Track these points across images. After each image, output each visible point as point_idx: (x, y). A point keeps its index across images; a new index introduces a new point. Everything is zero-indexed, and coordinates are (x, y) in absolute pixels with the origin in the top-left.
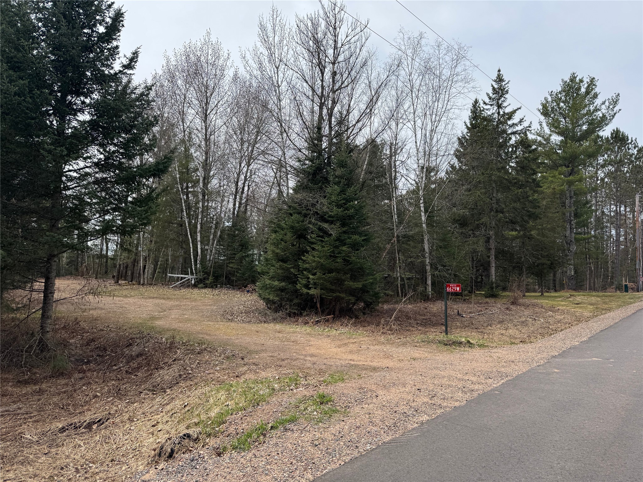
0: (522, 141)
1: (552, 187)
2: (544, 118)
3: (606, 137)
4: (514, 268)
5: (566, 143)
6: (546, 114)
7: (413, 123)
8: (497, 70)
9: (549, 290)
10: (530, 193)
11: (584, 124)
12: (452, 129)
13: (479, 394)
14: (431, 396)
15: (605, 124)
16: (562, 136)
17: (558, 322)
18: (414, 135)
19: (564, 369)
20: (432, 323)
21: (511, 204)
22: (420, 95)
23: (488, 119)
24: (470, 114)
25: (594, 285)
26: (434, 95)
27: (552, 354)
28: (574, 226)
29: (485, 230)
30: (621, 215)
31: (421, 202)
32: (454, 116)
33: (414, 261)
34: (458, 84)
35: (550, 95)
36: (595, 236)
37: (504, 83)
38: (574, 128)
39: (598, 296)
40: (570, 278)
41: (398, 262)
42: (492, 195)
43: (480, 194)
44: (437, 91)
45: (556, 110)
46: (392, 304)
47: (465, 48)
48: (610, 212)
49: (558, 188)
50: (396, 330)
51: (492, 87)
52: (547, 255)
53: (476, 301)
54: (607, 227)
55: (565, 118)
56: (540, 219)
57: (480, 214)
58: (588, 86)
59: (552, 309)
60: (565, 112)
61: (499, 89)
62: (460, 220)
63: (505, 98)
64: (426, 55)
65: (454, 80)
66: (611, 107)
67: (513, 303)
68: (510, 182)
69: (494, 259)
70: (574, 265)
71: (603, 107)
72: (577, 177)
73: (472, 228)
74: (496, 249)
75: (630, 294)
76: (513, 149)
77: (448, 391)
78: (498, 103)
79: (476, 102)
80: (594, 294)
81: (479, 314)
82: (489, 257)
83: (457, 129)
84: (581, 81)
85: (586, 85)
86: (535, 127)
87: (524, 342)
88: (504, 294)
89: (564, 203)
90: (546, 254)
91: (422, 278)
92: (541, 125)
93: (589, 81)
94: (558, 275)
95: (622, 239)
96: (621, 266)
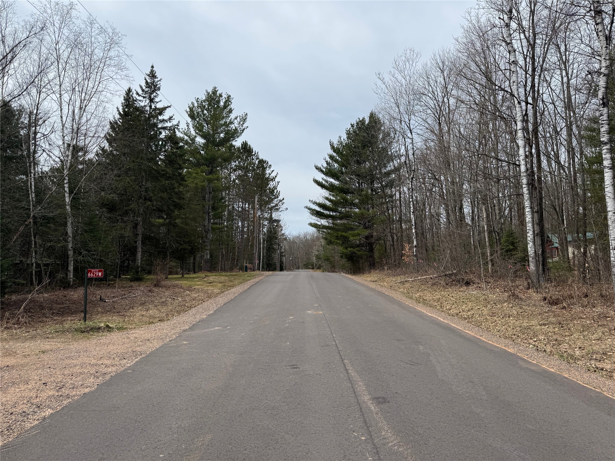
0: (171, 136)
1: (195, 182)
2: (191, 120)
3: (238, 147)
4: (159, 252)
5: (208, 146)
6: (192, 117)
7: (58, 96)
8: (151, 66)
9: (189, 272)
10: (176, 185)
11: (222, 132)
12: (103, 112)
13: (111, 376)
14: (58, 388)
15: (237, 136)
16: (205, 139)
17: (193, 300)
18: (60, 109)
19: (191, 340)
20: (71, 311)
21: (159, 193)
22: (67, 68)
23: (141, 110)
24: (123, 101)
25: (224, 267)
26: (84, 72)
27: (184, 328)
28: (211, 218)
29: (133, 216)
30: (246, 210)
31: (65, 182)
32: (106, 100)
33: (53, 245)
34: (110, 68)
35: (197, 101)
36: (227, 227)
37: (156, 80)
38: (214, 134)
39: (226, 276)
40: (207, 261)
41: (33, 246)
42: (142, 183)
43: (129, 181)
44: (88, 69)
45: (201, 116)
46: (24, 294)
47: (120, 35)
48: (239, 207)
49: (200, 184)
50: (25, 323)
51: (145, 81)
52: (189, 242)
53: (120, 285)
54: (236, 219)
55: (207, 124)
56: (184, 209)
57: (129, 200)
58: (226, 102)
59: (190, 289)
60: (208, 119)
61: (152, 83)
62: (109, 204)
63: (157, 93)
64: (76, 28)
65: (107, 63)
66: (241, 123)
67: (156, 286)
68: (159, 173)
69: (140, 244)
70: (210, 250)
71: (236, 121)
72: (215, 176)
73: (120, 213)
74: (143, 234)
75: (249, 273)
76: (162, 143)
77: (78, 379)
78: (150, 97)
79: (129, 90)
80: (224, 274)
81: (122, 298)
82: (136, 242)
83: (108, 113)
84: (221, 96)
85: (224, 100)
86: (183, 126)
87: (162, 320)
88: (149, 277)
89: (205, 197)
90: (188, 240)
91: (62, 265)
92: (188, 126)
93: (226, 97)
94: (198, 259)
95: (245, 230)
96: (244, 251)
